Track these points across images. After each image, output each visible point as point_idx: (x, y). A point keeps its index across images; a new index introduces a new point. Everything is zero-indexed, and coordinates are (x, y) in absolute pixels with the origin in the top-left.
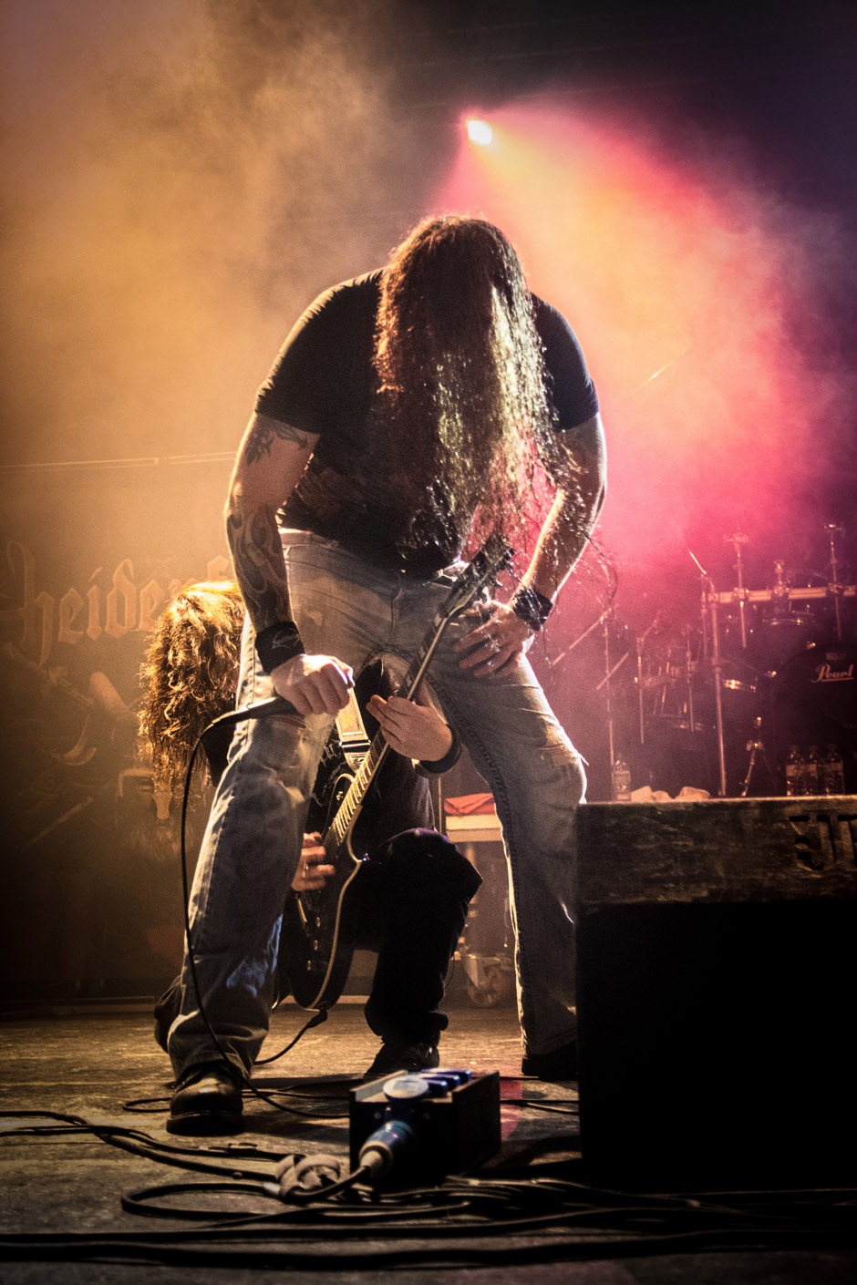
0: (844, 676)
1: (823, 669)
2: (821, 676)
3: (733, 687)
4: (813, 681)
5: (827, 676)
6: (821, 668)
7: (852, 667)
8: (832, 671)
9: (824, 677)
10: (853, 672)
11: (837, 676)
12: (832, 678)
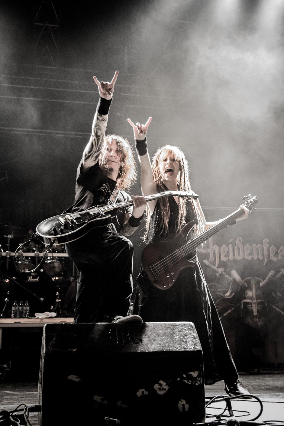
0: (36, 280)
1: (30, 277)
2: (29, 279)
3: (7, 282)
4: (26, 281)
5: (31, 280)
6: (29, 277)
7: (38, 277)
8: (32, 278)
9: (30, 280)
10: (39, 279)
11: (34, 280)
12: (32, 280)
